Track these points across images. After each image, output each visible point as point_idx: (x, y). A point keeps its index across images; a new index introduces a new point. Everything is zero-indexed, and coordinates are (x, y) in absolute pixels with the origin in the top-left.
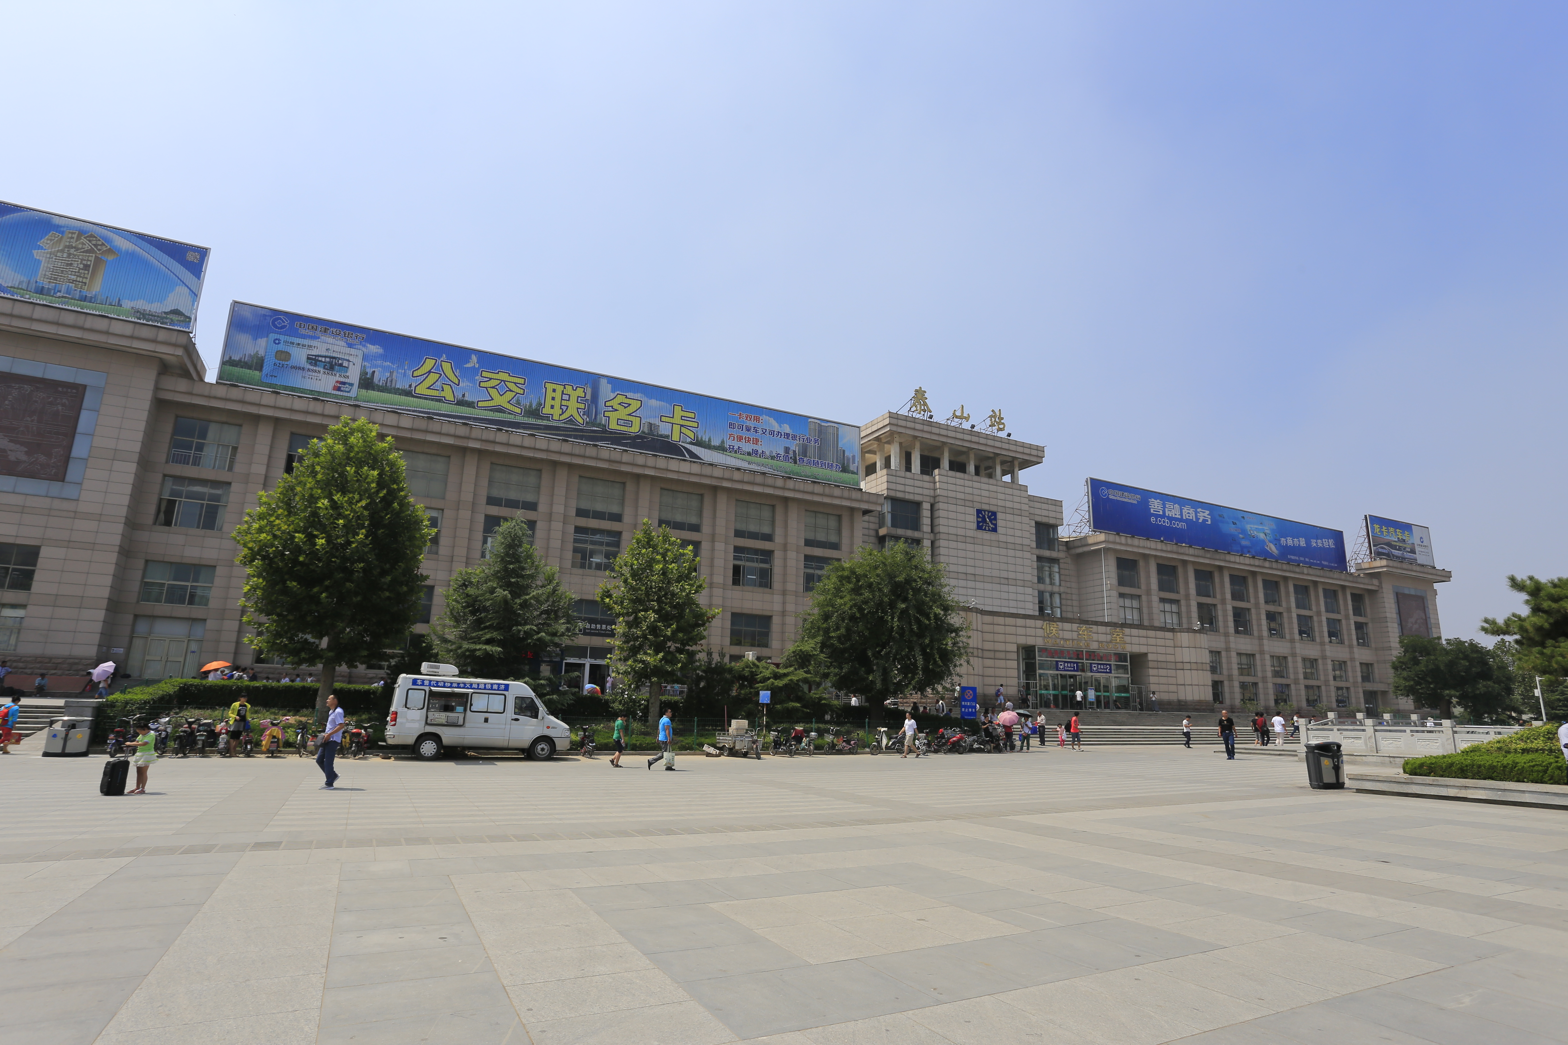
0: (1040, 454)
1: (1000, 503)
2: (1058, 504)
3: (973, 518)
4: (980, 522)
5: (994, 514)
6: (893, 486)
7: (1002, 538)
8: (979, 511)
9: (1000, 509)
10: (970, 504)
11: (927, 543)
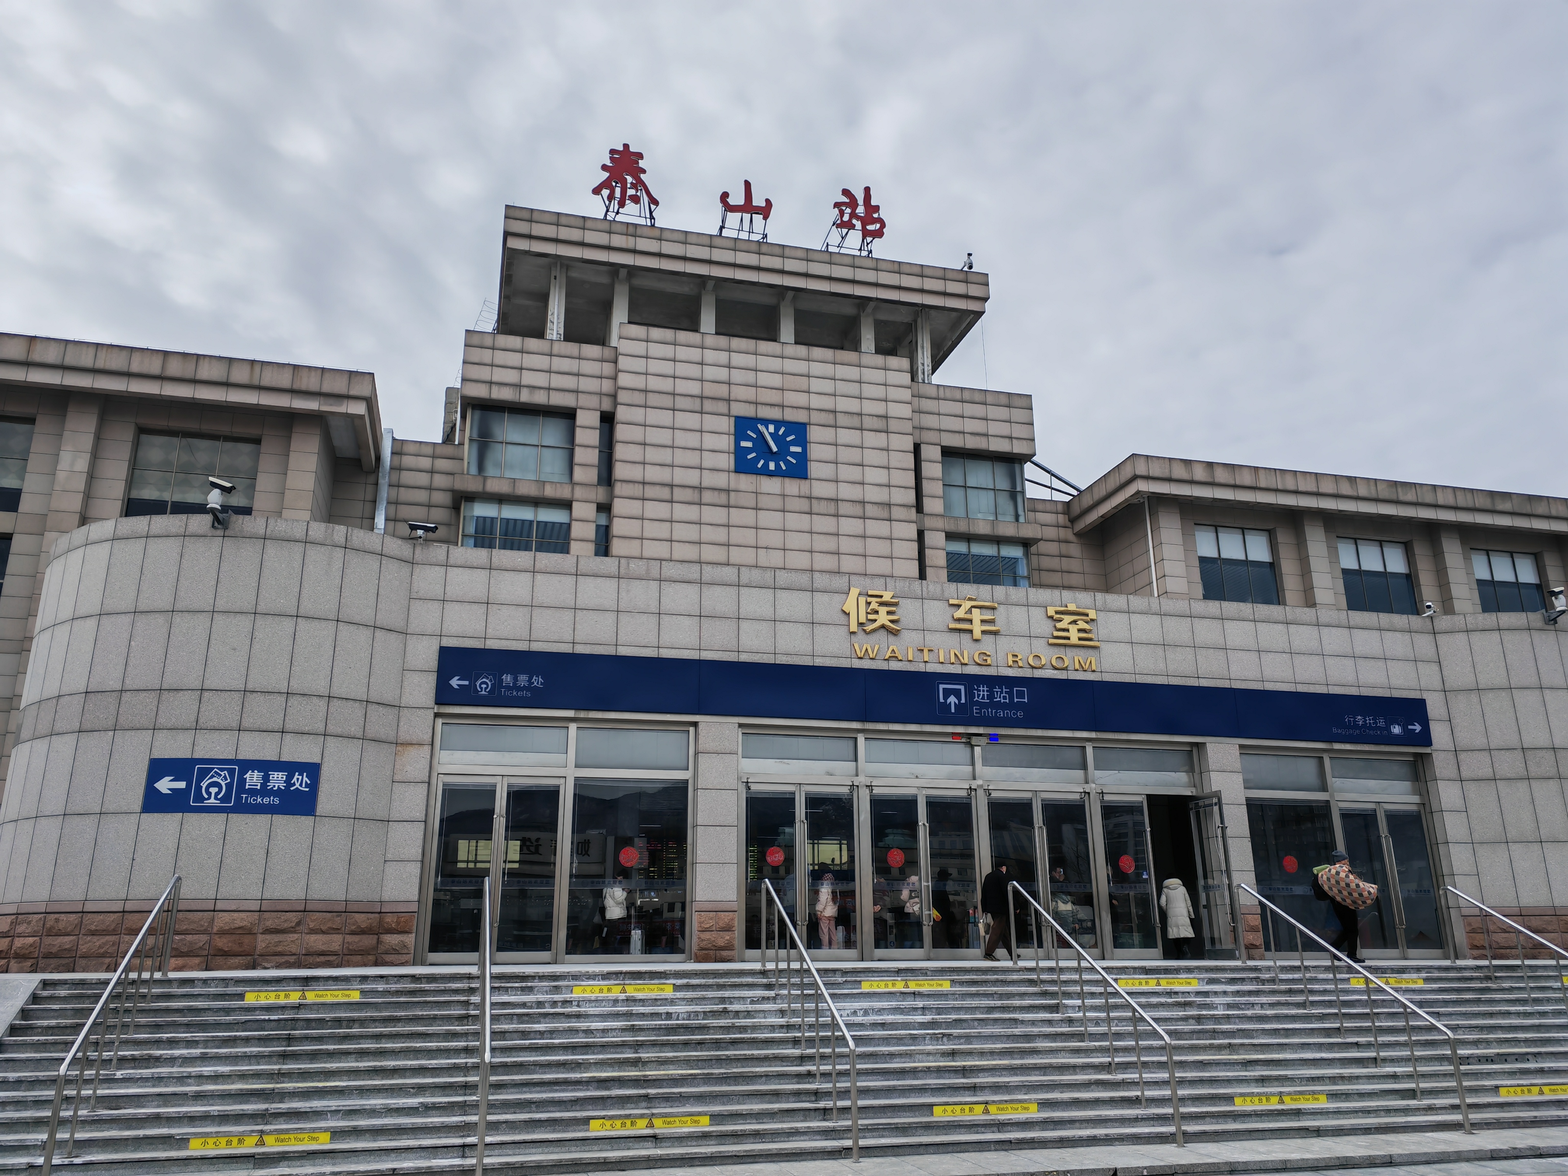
0: (974, 290)
1: (816, 402)
2: (1022, 403)
3: (724, 442)
4: (748, 451)
5: (799, 430)
6: (484, 373)
7: (821, 489)
8: (745, 424)
9: (816, 417)
10: (722, 407)
11: (584, 511)
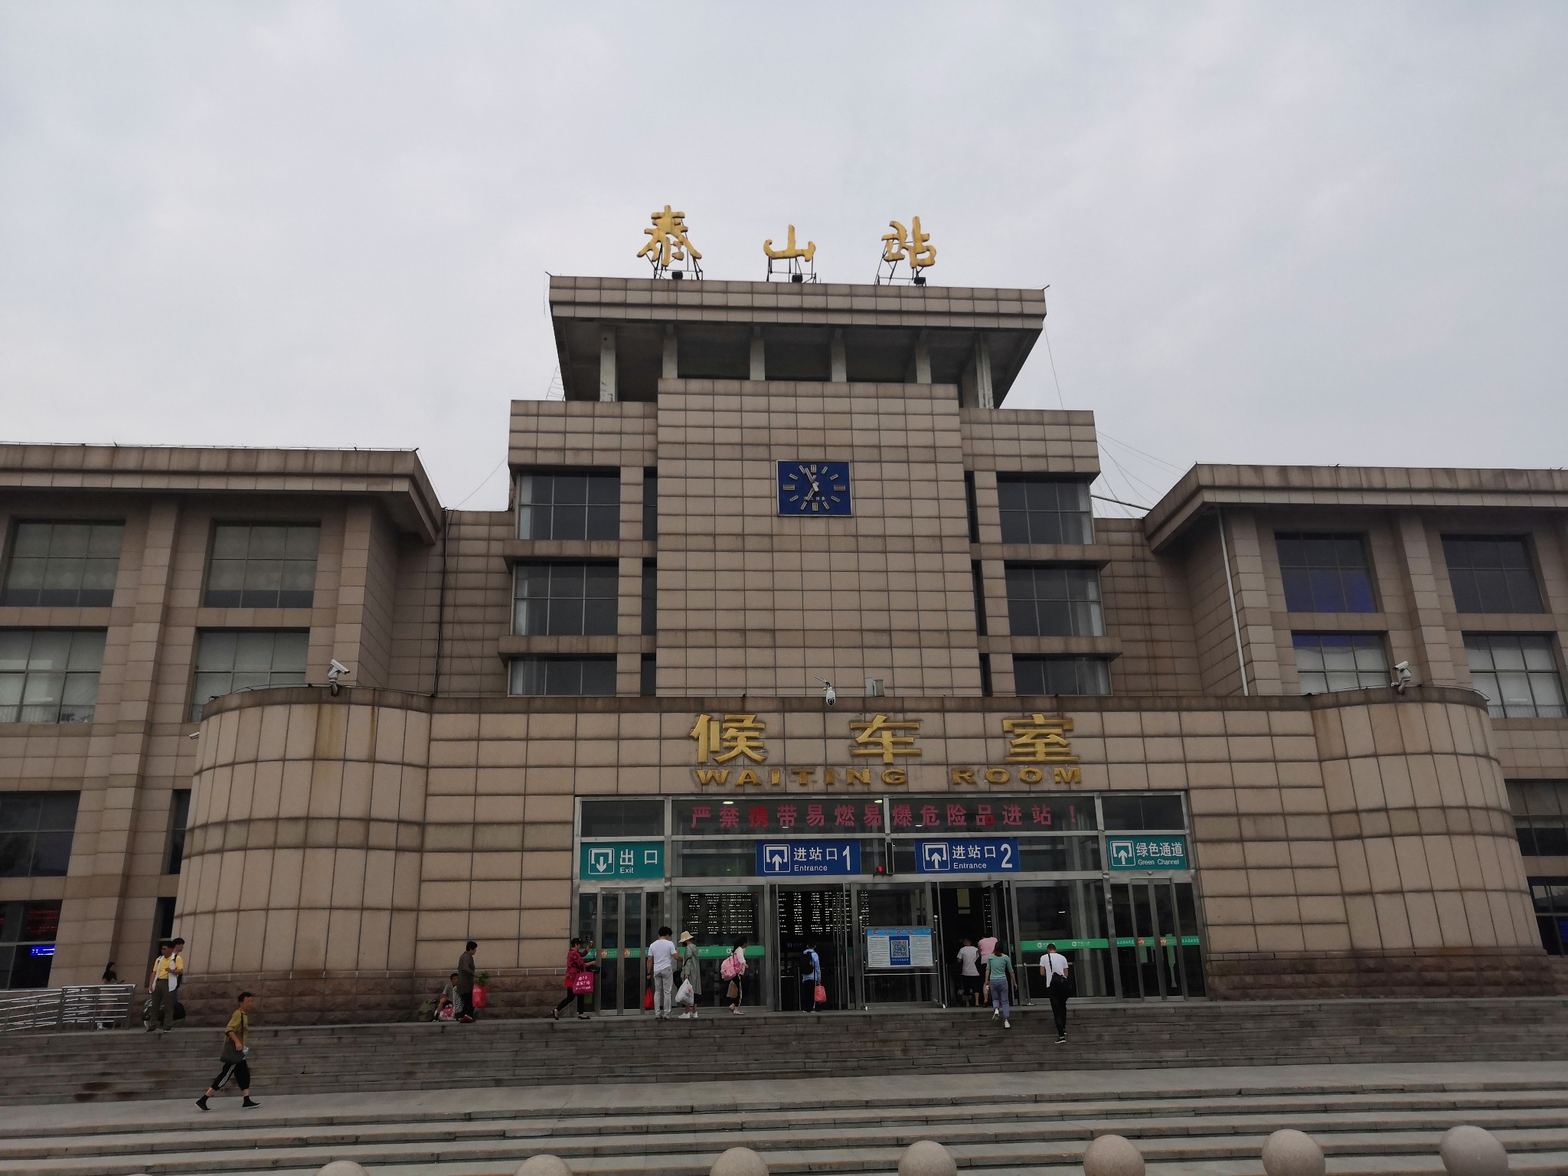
0: (1030, 308)
1: (859, 438)
2: (1083, 420)
3: (769, 487)
4: (791, 493)
5: (841, 469)
6: (530, 440)
7: (866, 527)
8: (787, 469)
9: (859, 454)
10: (762, 452)
11: (630, 567)
